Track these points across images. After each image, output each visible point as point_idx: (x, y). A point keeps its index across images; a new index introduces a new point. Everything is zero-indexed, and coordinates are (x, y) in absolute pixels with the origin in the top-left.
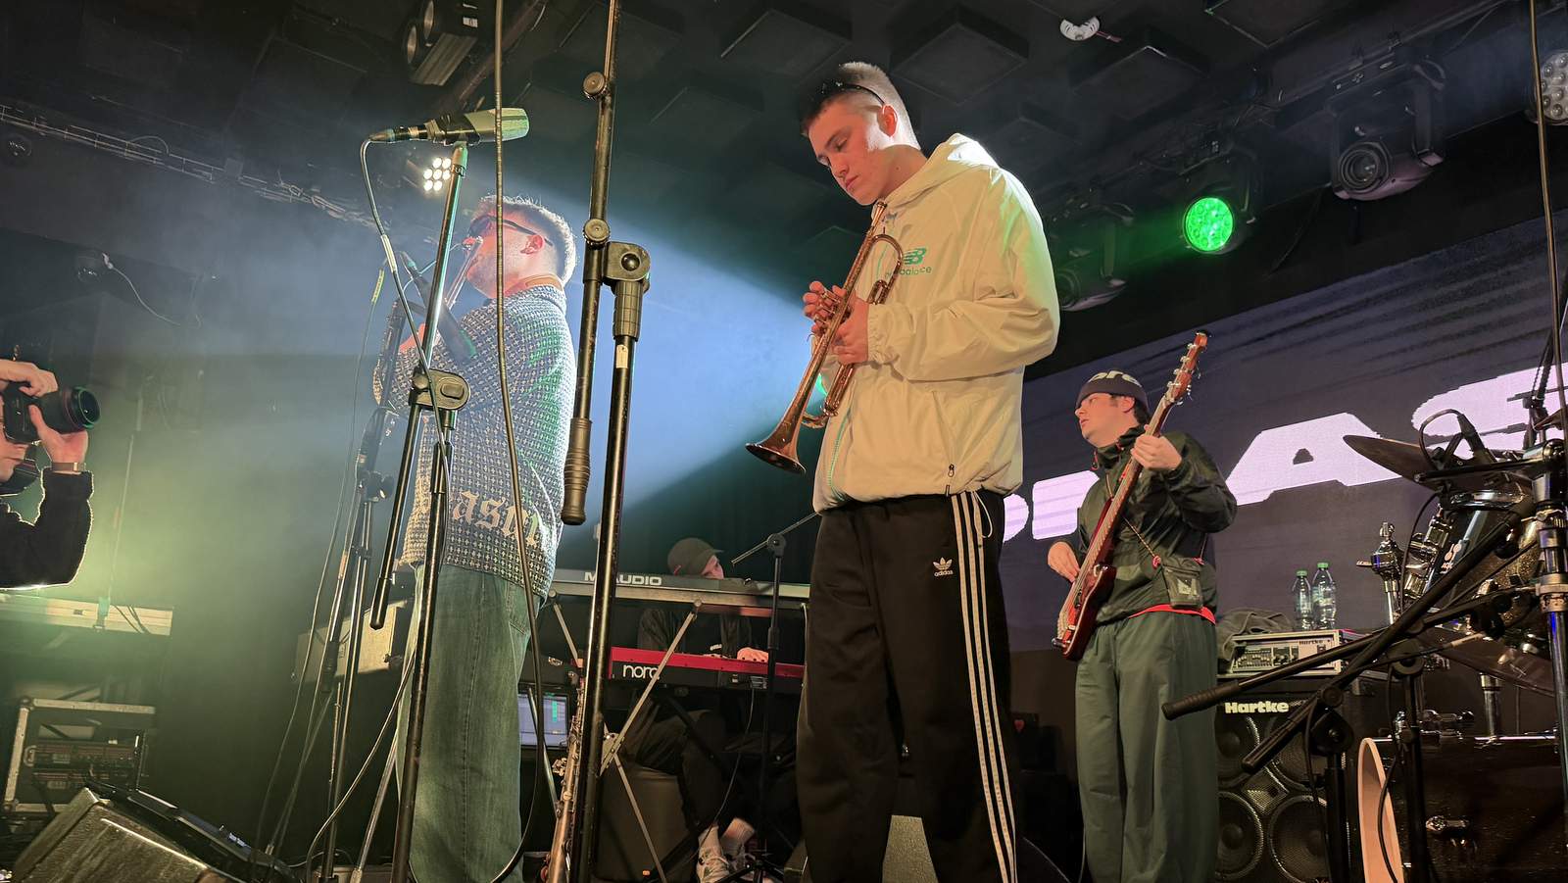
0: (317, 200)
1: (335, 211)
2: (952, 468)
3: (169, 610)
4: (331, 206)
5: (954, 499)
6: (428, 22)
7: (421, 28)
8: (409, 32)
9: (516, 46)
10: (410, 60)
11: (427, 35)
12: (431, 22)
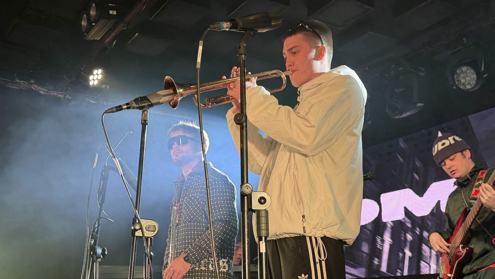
0: (35, 87)
1: (42, 91)
2: (303, 217)
4: (40, 88)
5: (308, 239)
6: (93, 13)
7: (89, 16)
8: (82, 16)
9: (133, 20)
10: (84, 30)
11: (92, 20)
12: (94, 13)
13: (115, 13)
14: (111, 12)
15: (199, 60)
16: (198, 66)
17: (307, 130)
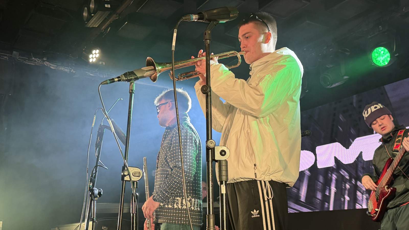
0: (47, 64)
1: (53, 66)
2: (255, 165)
3: (1, 221)
5: (258, 182)
7: (89, 9)
8: (84, 9)
9: (123, 12)
10: (85, 19)
11: (92, 12)
12: (93, 7)
13: (109, 6)
14: (106, 6)
15: (174, 44)
16: (173, 49)
17: (257, 98)
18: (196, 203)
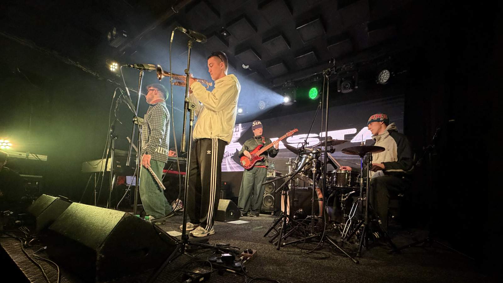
2: (211, 133)
3: (46, 155)
5: (213, 140)
7: (112, 33)
8: (108, 33)
10: (109, 40)
11: (114, 36)
12: (115, 33)
14: (124, 35)
15: (172, 38)
16: (171, 41)
17: (215, 101)
18: (161, 150)
